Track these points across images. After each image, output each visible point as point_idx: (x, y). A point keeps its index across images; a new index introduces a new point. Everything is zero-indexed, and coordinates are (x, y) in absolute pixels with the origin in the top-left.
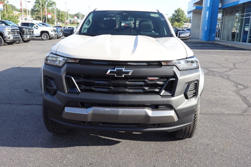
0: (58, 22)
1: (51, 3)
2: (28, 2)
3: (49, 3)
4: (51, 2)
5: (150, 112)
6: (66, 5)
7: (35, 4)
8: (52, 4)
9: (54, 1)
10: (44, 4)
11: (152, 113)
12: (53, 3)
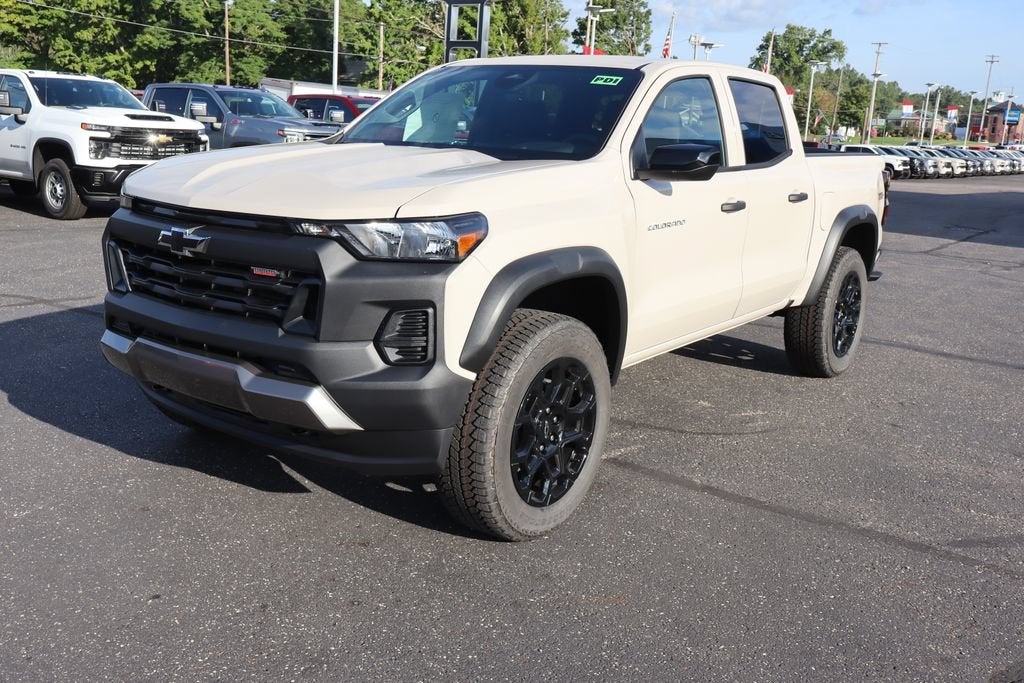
0: (841, 128)
1: (825, 48)
2: (703, 44)
3: (815, 45)
4: (825, 44)
5: (246, 376)
6: (878, 53)
7: (757, 55)
8: (829, 52)
9: (837, 40)
10: (793, 53)
11: (252, 382)
12: (834, 47)
